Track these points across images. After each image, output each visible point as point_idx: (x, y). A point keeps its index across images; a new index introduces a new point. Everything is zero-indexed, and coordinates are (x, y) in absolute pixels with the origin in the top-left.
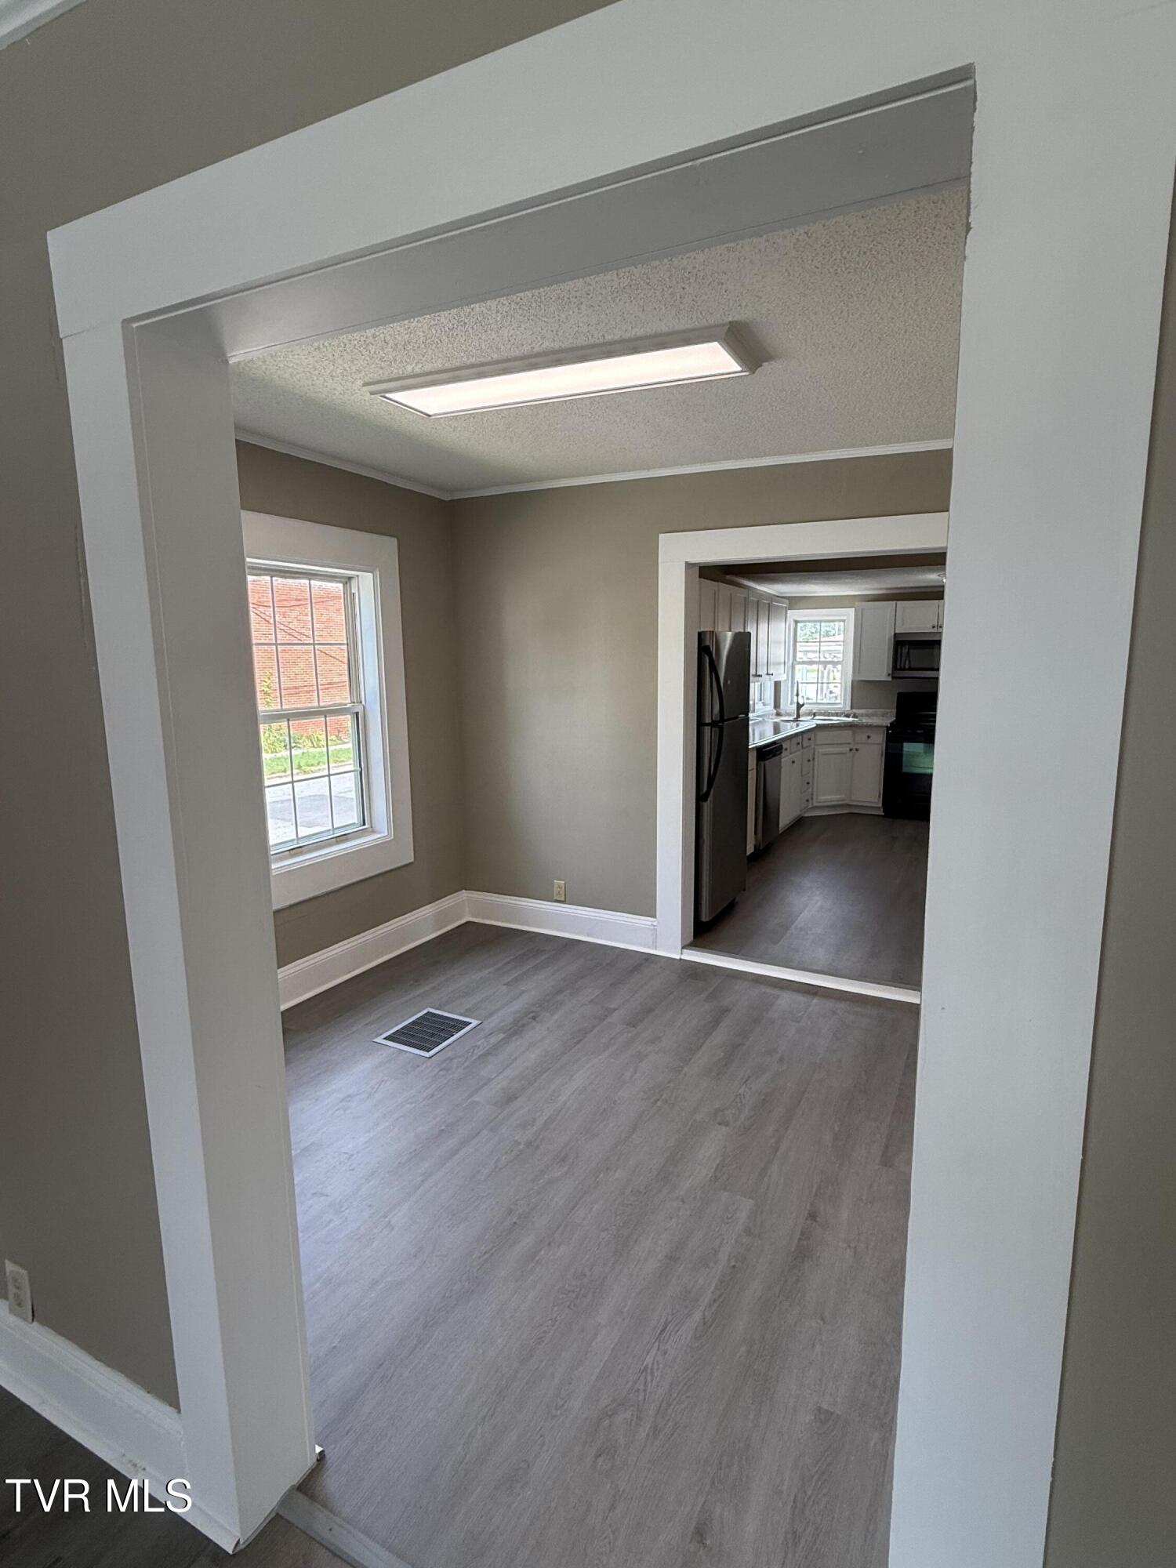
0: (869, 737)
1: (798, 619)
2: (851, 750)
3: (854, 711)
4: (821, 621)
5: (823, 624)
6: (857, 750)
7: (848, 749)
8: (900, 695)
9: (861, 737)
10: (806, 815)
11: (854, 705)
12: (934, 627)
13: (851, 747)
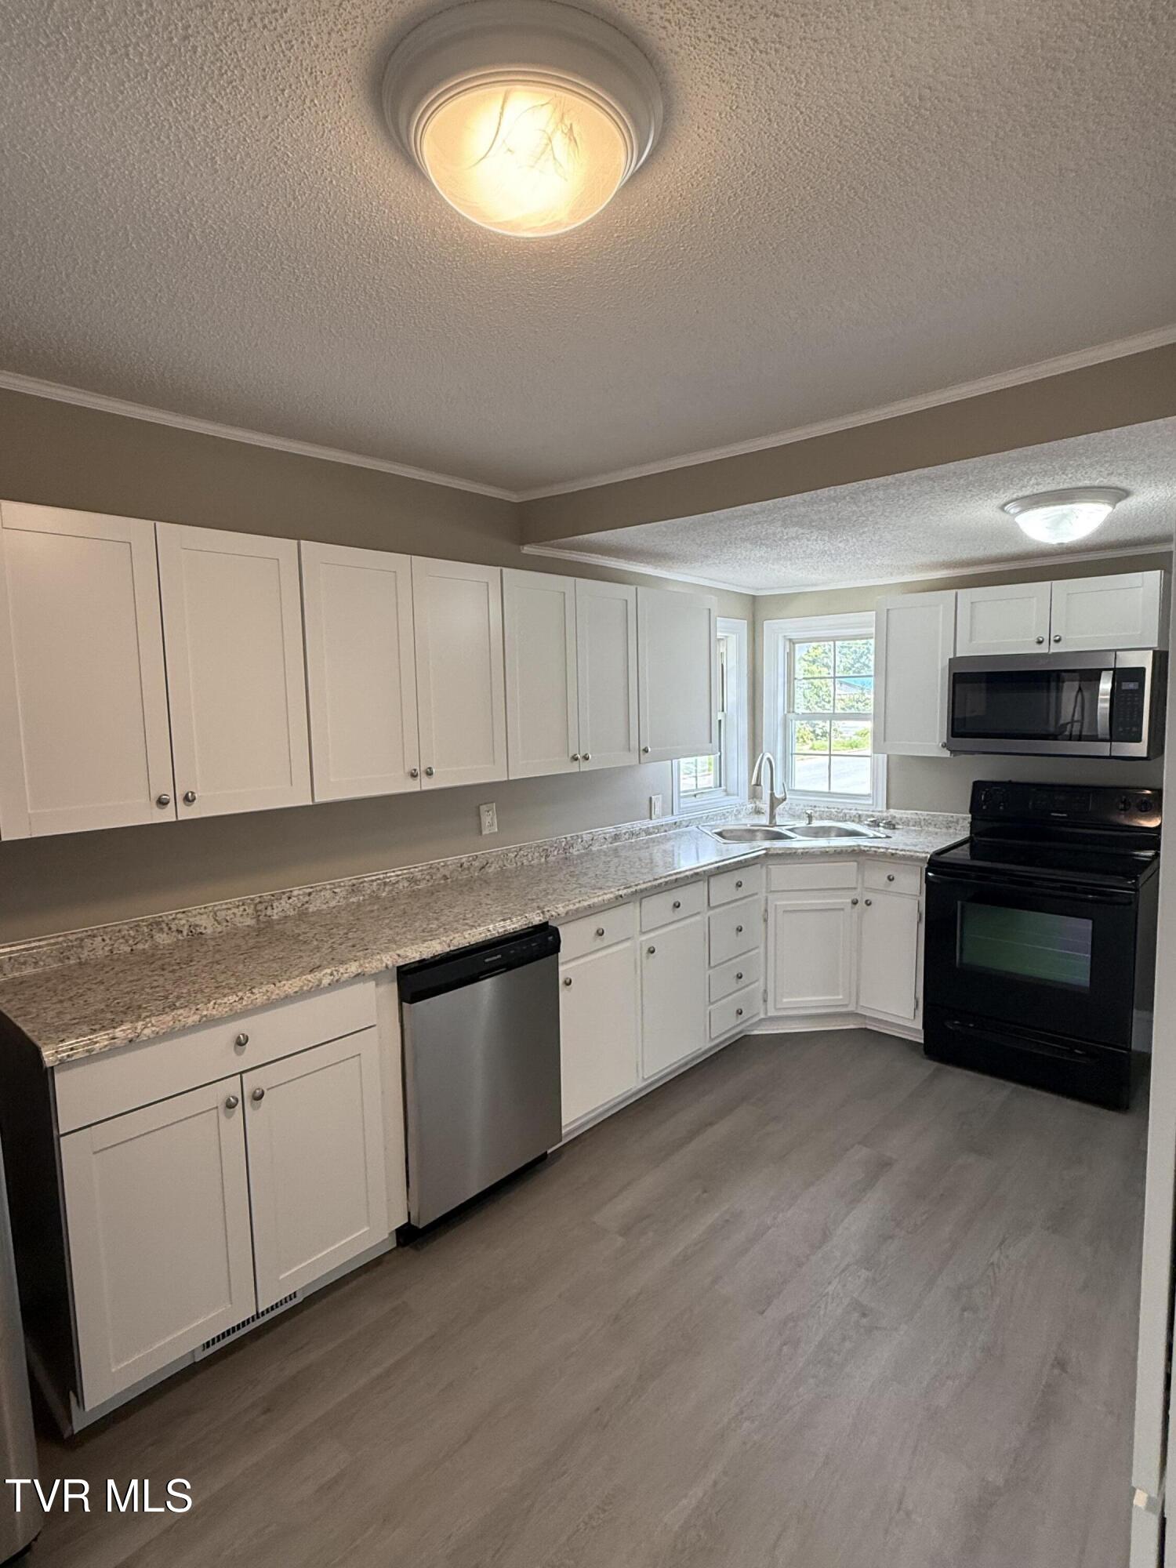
0: (891, 879)
1: (794, 636)
2: (855, 903)
3: (892, 811)
4: (834, 639)
5: (838, 643)
6: (868, 903)
7: (849, 901)
8: (978, 786)
9: (877, 877)
10: (756, 1032)
11: (892, 802)
12: (1040, 642)
13: (854, 895)
